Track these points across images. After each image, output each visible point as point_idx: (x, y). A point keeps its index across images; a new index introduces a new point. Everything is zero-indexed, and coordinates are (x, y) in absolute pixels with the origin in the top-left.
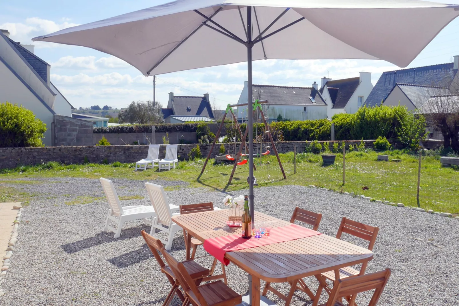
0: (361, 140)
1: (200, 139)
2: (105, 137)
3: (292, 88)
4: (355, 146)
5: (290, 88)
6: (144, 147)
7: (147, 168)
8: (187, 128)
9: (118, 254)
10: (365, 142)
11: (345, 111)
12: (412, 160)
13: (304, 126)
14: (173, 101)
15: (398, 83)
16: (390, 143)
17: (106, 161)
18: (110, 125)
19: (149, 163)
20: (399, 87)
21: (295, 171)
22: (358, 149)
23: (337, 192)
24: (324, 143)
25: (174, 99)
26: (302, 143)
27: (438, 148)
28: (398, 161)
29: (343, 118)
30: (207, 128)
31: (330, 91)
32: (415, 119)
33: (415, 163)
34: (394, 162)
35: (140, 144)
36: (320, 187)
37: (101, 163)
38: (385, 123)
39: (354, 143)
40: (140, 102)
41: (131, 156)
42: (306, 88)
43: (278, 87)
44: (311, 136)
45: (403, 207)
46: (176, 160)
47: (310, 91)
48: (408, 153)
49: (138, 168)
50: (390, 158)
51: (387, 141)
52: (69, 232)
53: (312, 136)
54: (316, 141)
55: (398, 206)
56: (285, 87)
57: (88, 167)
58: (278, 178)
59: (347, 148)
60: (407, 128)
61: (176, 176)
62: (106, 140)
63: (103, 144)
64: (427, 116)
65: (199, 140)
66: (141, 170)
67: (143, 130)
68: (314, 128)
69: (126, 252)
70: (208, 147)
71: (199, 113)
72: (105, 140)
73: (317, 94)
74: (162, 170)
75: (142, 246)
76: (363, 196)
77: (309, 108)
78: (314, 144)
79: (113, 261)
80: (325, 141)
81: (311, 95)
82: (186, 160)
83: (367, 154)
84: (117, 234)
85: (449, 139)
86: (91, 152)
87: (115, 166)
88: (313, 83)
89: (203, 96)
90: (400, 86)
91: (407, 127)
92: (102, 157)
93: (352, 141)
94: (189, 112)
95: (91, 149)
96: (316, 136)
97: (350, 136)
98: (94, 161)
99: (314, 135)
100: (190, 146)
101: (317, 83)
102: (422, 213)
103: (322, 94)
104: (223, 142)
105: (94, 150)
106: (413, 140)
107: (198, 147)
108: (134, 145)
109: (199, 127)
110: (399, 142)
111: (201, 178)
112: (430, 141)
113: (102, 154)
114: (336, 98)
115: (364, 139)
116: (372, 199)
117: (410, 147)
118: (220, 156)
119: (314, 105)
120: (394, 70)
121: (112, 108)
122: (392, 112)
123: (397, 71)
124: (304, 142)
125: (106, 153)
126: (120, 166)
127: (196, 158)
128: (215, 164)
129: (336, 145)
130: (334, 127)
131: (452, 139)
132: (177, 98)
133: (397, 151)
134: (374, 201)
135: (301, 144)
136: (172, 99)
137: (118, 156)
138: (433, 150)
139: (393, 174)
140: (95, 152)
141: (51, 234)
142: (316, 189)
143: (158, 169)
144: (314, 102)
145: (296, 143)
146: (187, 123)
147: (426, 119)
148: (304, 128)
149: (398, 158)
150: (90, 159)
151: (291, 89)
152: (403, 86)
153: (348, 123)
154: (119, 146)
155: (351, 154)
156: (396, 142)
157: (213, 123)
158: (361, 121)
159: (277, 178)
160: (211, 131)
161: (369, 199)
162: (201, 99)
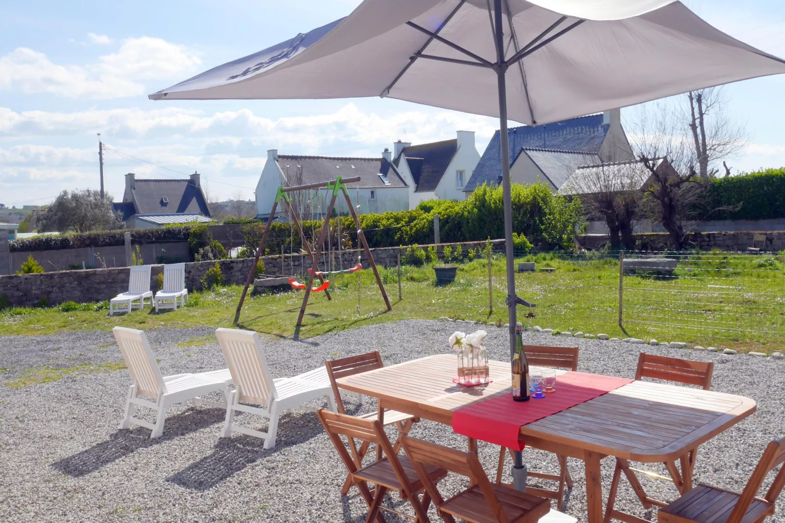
0: (487, 241)
1: (198, 253)
2: (34, 257)
3: (350, 159)
4: (478, 251)
5: (346, 159)
6: (117, 272)
7: (133, 310)
8: (170, 236)
9: (181, 465)
10: (492, 242)
11: (436, 195)
12: (572, 267)
13: (384, 222)
14: (134, 189)
15: (524, 148)
16: (531, 243)
17: (45, 301)
18: (20, 236)
19: (135, 301)
20: (527, 154)
21: (400, 297)
22: (483, 255)
23: (492, 325)
24: (429, 249)
25: (137, 185)
26: (394, 250)
27: (604, 246)
28: (551, 270)
29: (449, 206)
30: (208, 234)
31: (410, 163)
32: (565, 203)
33: (577, 272)
34: (545, 272)
35: (87, 269)
36: (458, 319)
37: (35, 306)
38: (519, 211)
39: (475, 245)
40: (77, 192)
41: (93, 290)
42: (372, 160)
43: (326, 158)
44: (396, 238)
45: (607, 339)
46: (185, 291)
47: (379, 164)
48: (559, 257)
49: (115, 311)
50: (537, 267)
51: (526, 240)
52: (49, 437)
53: (398, 238)
54: (415, 246)
55: (599, 338)
56: (338, 159)
57: (12, 315)
58: (378, 310)
59: (465, 255)
60: (555, 218)
61: (195, 318)
62: (36, 262)
63: (30, 270)
64: (584, 197)
65: (196, 255)
66: (123, 314)
67: (87, 242)
68: (400, 225)
69: (192, 461)
70: (235, 265)
71: (182, 209)
72: (33, 263)
73: (391, 169)
74: (162, 311)
75: (216, 447)
76: (538, 327)
77: (378, 193)
78: (413, 251)
79: (179, 479)
80: (429, 245)
81: (381, 171)
82: (197, 290)
83: (498, 262)
84: (157, 430)
85: (618, 231)
86: (14, 287)
87: (67, 310)
88: (383, 151)
89: (189, 178)
90: (528, 152)
91: (556, 216)
92: (35, 294)
93: (471, 243)
94: (164, 208)
95: (14, 281)
96: (405, 238)
97: (462, 235)
98: (21, 303)
99: (402, 236)
100: (202, 265)
101: (389, 151)
102: (642, 345)
103: (397, 167)
104: (238, 257)
105: (20, 283)
106: (565, 237)
107: (218, 266)
108: (98, 269)
109: (194, 231)
110: (543, 240)
111: (239, 321)
112: (589, 236)
113: (35, 290)
114: (420, 175)
115: (491, 239)
116: (555, 331)
117: (561, 248)
118: (262, 280)
119: (387, 187)
120: (513, 127)
121: (6, 206)
122: (529, 193)
123: (517, 128)
124: (396, 247)
125: (43, 287)
126: (76, 309)
127: (215, 285)
128: (255, 293)
129: (447, 251)
130: (438, 221)
131: (622, 233)
132: (140, 183)
133: (543, 255)
134: (558, 333)
135: (392, 251)
136: (131, 186)
137: (66, 291)
138: (596, 250)
139: (557, 291)
140: (22, 287)
141: (15, 444)
142: (453, 323)
143: (154, 309)
144: (387, 183)
145: (384, 251)
146: (170, 226)
147: (583, 203)
148: (384, 225)
149: (548, 265)
150: (12, 300)
151: (347, 161)
152: (532, 151)
153: (457, 213)
154: (68, 271)
155: (475, 263)
156: (538, 241)
157: (214, 224)
158: (480, 210)
159: (375, 310)
160: (215, 239)
161: (550, 332)
162: (187, 183)
